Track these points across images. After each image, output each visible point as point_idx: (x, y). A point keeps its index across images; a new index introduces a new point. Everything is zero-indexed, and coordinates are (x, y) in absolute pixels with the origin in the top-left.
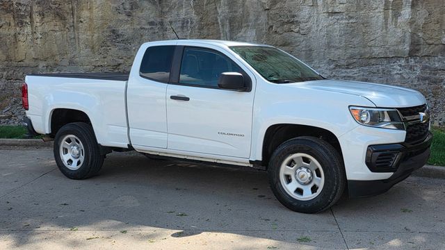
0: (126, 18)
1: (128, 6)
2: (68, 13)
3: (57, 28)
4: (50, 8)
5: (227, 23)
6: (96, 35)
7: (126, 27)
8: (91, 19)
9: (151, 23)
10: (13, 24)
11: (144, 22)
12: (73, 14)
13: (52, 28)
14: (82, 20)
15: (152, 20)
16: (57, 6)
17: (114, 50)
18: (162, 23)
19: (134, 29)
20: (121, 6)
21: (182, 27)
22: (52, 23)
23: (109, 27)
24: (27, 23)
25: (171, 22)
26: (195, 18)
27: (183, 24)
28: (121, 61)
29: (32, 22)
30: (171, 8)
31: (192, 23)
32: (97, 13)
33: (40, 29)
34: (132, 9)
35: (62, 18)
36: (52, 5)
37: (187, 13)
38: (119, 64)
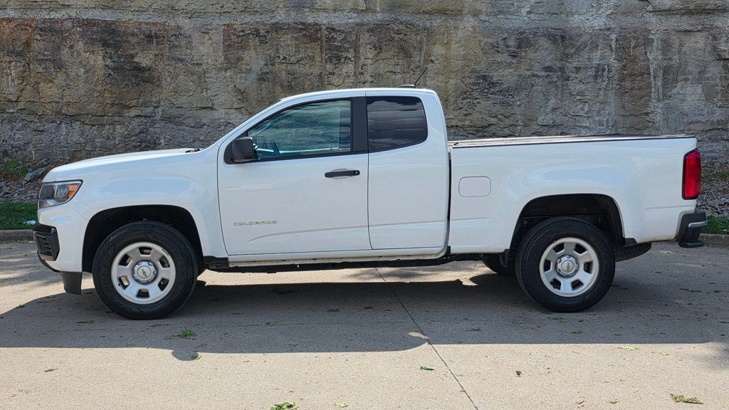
0: (509, 60)
1: (512, 43)
2: (415, 48)
3: (398, 69)
4: (392, 39)
5: (660, 73)
6: (452, 81)
7: (506, 72)
8: (447, 59)
9: (548, 69)
10: (318, 59)
11: (537, 66)
12: (420, 49)
13: (391, 68)
14: (433, 58)
15: (548, 64)
16: (401, 36)
17: (484, 104)
18: (562, 69)
19: (520, 76)
20: (501, 43)
21: (596, 77)
22: (392, 62)
23: (473, 71)
24: (350, 59)
25: (578, 69)
26: (616, 65)
27: (597, 72)
28: (493, 120)
29: (357, 57)
30: (578, 50)
31: (609, 71)
32: (456, 50)
33: (370, 69)
34: (519, 46)
35: (408, 55)
36: (393, 35)
37: (603, 58)
38: (490, 125)
